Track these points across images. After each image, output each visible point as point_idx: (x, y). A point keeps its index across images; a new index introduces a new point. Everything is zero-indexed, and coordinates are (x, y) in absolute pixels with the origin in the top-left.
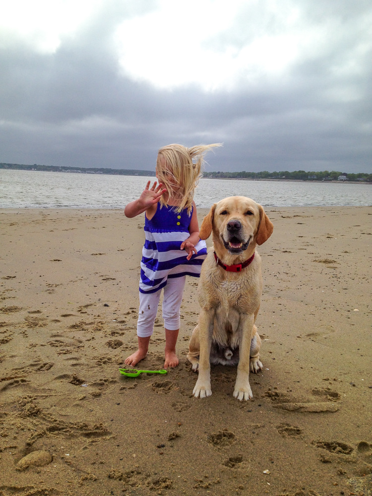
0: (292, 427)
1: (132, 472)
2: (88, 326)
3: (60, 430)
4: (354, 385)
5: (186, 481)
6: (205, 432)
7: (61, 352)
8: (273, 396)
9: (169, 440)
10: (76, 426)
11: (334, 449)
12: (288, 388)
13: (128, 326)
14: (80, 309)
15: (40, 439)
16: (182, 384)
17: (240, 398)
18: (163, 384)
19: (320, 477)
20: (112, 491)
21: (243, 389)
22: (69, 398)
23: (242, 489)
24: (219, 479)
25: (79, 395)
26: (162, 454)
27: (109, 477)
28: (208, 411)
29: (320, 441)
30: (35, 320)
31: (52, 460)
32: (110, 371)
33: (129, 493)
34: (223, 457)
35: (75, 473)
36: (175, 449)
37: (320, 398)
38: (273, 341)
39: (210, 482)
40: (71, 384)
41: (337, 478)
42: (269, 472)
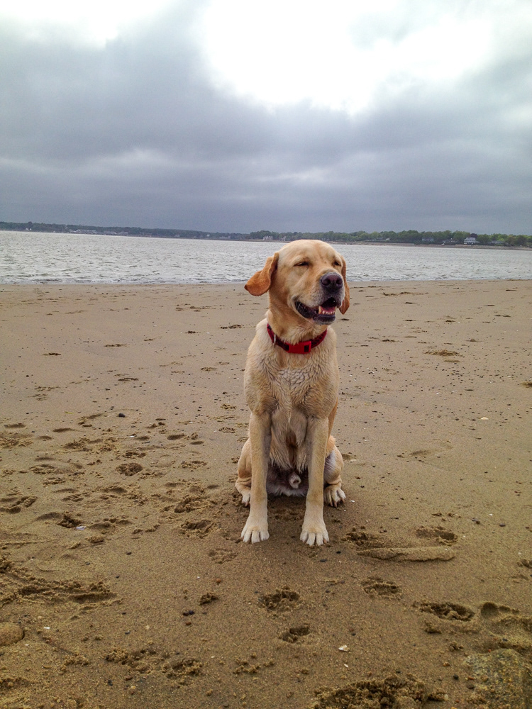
0: (385, 583)
1: (143, 652)
2: (92, 445)
3: (38, 592)
4: (478, 523)
5: (222, 664)
6: (256, 592)
7: (50, 481)
8: (358, 538)
9: (201, 605)
11: (446, 614)
12: (381, 528)
13: (151, 444)
14: (82, 421)
15: (8, 606)
16: (226, 524)
17: (311, 542)
18: (197, 525)
19: (423, 654)
20: (111, 679)
21: (315, 528)
22: (55, 547)
23: (306, 674)
24: (272, 659)
25: (72, 542)
26: (189, 624)
27: (107, 659)
28: (262, 561)
29: (426, 602)
30: (15, 437)
31: (24, 635)
32: (120, 507)
33: (135, 682)
34: (280, 627)
35: (55, 655)
36: (209, 618)
37: (427, 541)
38: (363, 462)
39: (258, 664)
40: (61, 527)
41: (449, 655)
42: (349, 648)
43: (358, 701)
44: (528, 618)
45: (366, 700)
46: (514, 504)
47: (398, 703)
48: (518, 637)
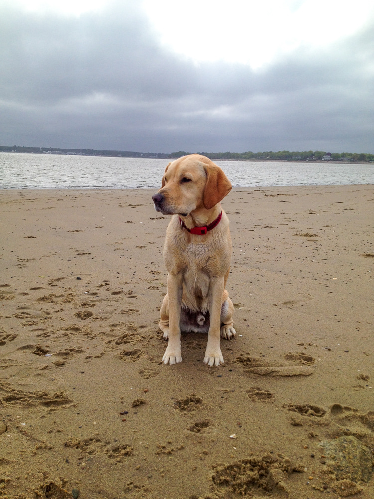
0: (263, 391)
1: (91, 440)
2: (57, 299)
3: (18, 399)
4: (329, 350)
5: (147, 448)
6: (172, 398)
7: (27, 323)
8: (245, 361)
9: (133, 407)
10: (35, 395)
11: (306, 412)
12: (261, 353)
13: (99, 298)
14: (50, 283)
16: (152, 352)
17: (211, 364)
18: (131, 353)
19: (290, 440)
20: (68, 459)
21: (214, 354)
22: (30, 368)
23: (206, 454)
24: (182, 444)
25: (42, 365)
26: (124, 420)
27: (66, 445)
28: (177, 377)
29: (292, 404)
30: (3, 294)
31: (7, 429)
32: (77, 341)
33: (86, 461)
34: (188, 422)
35: (29, 442)
37: (293, 363)
38: (249, 309)
39: (173, 447)
40: (35, 355)
41: (308, 440)
42: (237, 436)
43: (243, 473)
44: (364, 415)
45: (248, 472)
46: (354, 337)
47: (271, 473)
48: (357, 428)
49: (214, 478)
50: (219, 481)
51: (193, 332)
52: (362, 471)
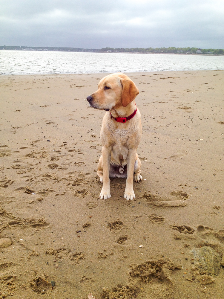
0: (158, 217)
1: (60, 249)
2: (37, 155)
3: (17, 223)
4: (197, 189)
5: (92, 254)
6: (106, 222)
7: (20, 172)
8: (147, 197)
9: (84, 228)
10: (27, 221)
11: (183, 230)
12: (157, 191)
13: (62, 154)
14: (32, 144)
15: (5, 230)
16: (93, 191)
17: (128, 199)
18: (81, 191)
19: (173, 248)
20: (48, 262)
21: (130, 193)
22: (23, 203)
23: (126, 258)
24: (112, 252)
25: (30, 200)
26: (79, 237)
27: (46, 253)
28: (108, 207)
29: (175, 225)
30: (4, 152)
31: (12, 243)
32: (49, 184)
33: (58, 263)
34: (115, 237)
35: (25, 252)
36: (87, 233)
37: (176, 197)
38: (150, 161)
39: (107, 254)
40: (25, 193)
41: (184, 249)
42: (143, 246)
43: (147, 269)
44: (217, 232)
45: (150, 269)
46: (212, 180)
47: (163, 271)
48: (212, 241)
49: (130, 273)
50: (133, 275)
51: (117, 177)
52: (215, 269)
